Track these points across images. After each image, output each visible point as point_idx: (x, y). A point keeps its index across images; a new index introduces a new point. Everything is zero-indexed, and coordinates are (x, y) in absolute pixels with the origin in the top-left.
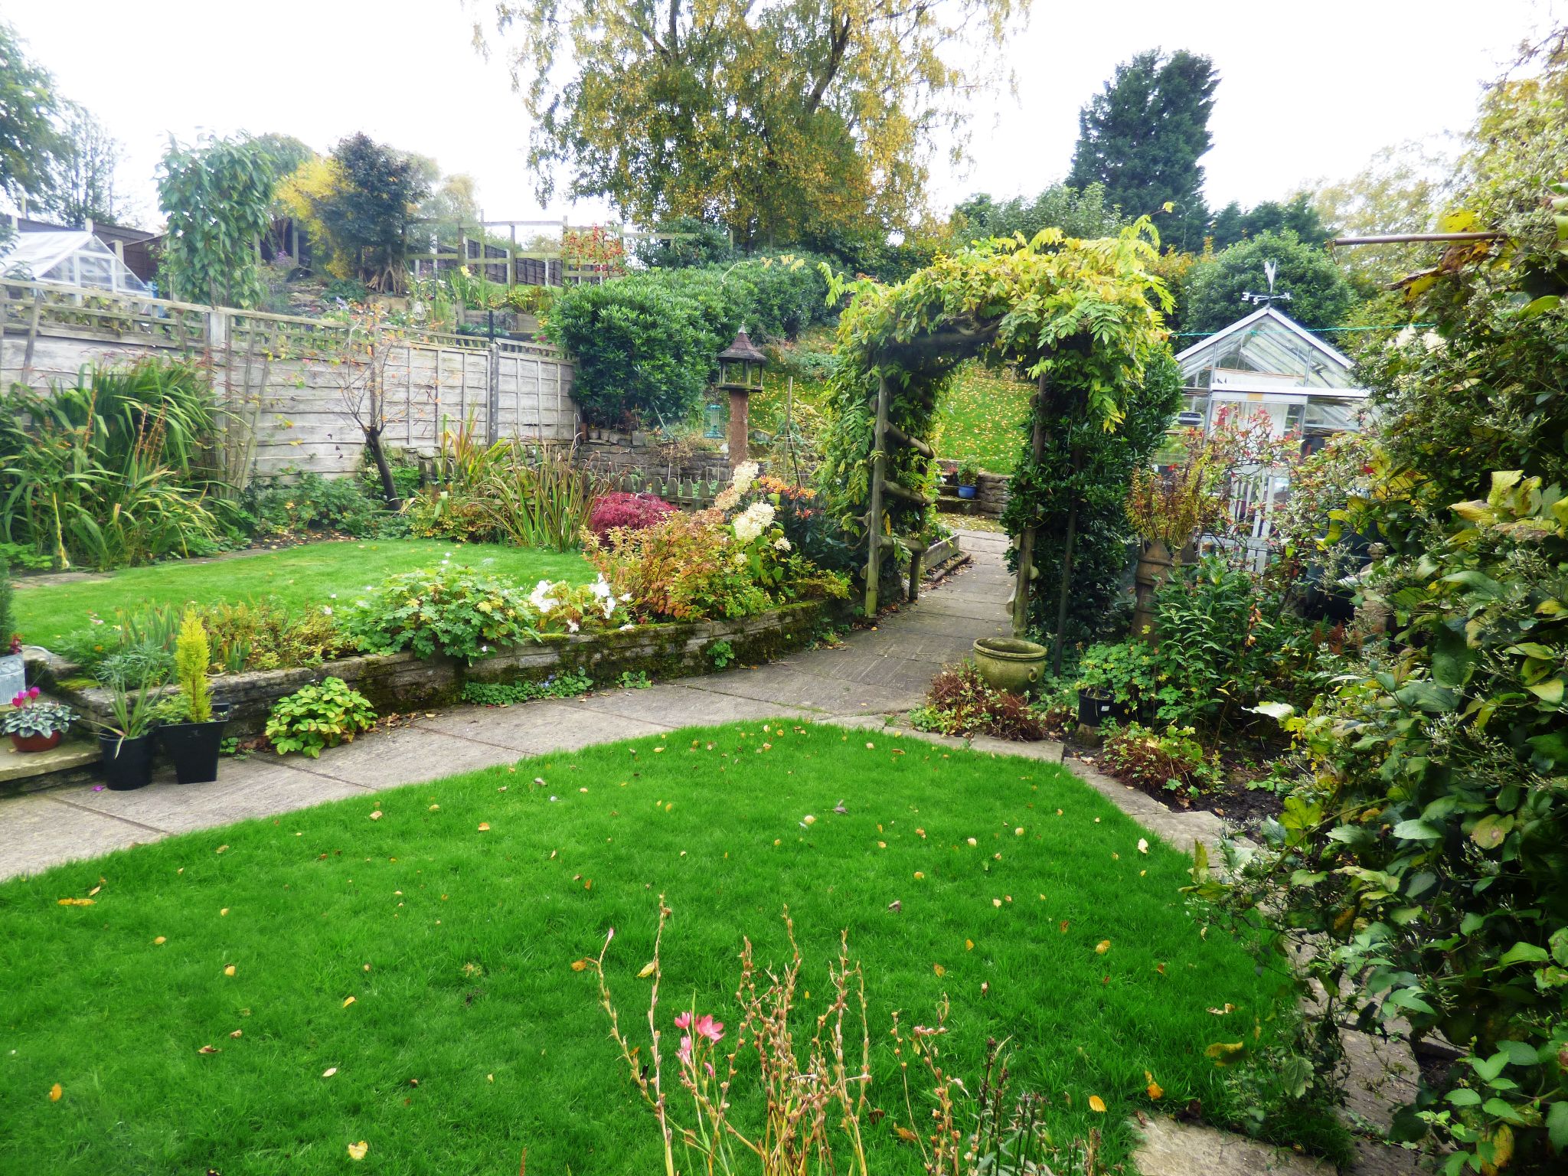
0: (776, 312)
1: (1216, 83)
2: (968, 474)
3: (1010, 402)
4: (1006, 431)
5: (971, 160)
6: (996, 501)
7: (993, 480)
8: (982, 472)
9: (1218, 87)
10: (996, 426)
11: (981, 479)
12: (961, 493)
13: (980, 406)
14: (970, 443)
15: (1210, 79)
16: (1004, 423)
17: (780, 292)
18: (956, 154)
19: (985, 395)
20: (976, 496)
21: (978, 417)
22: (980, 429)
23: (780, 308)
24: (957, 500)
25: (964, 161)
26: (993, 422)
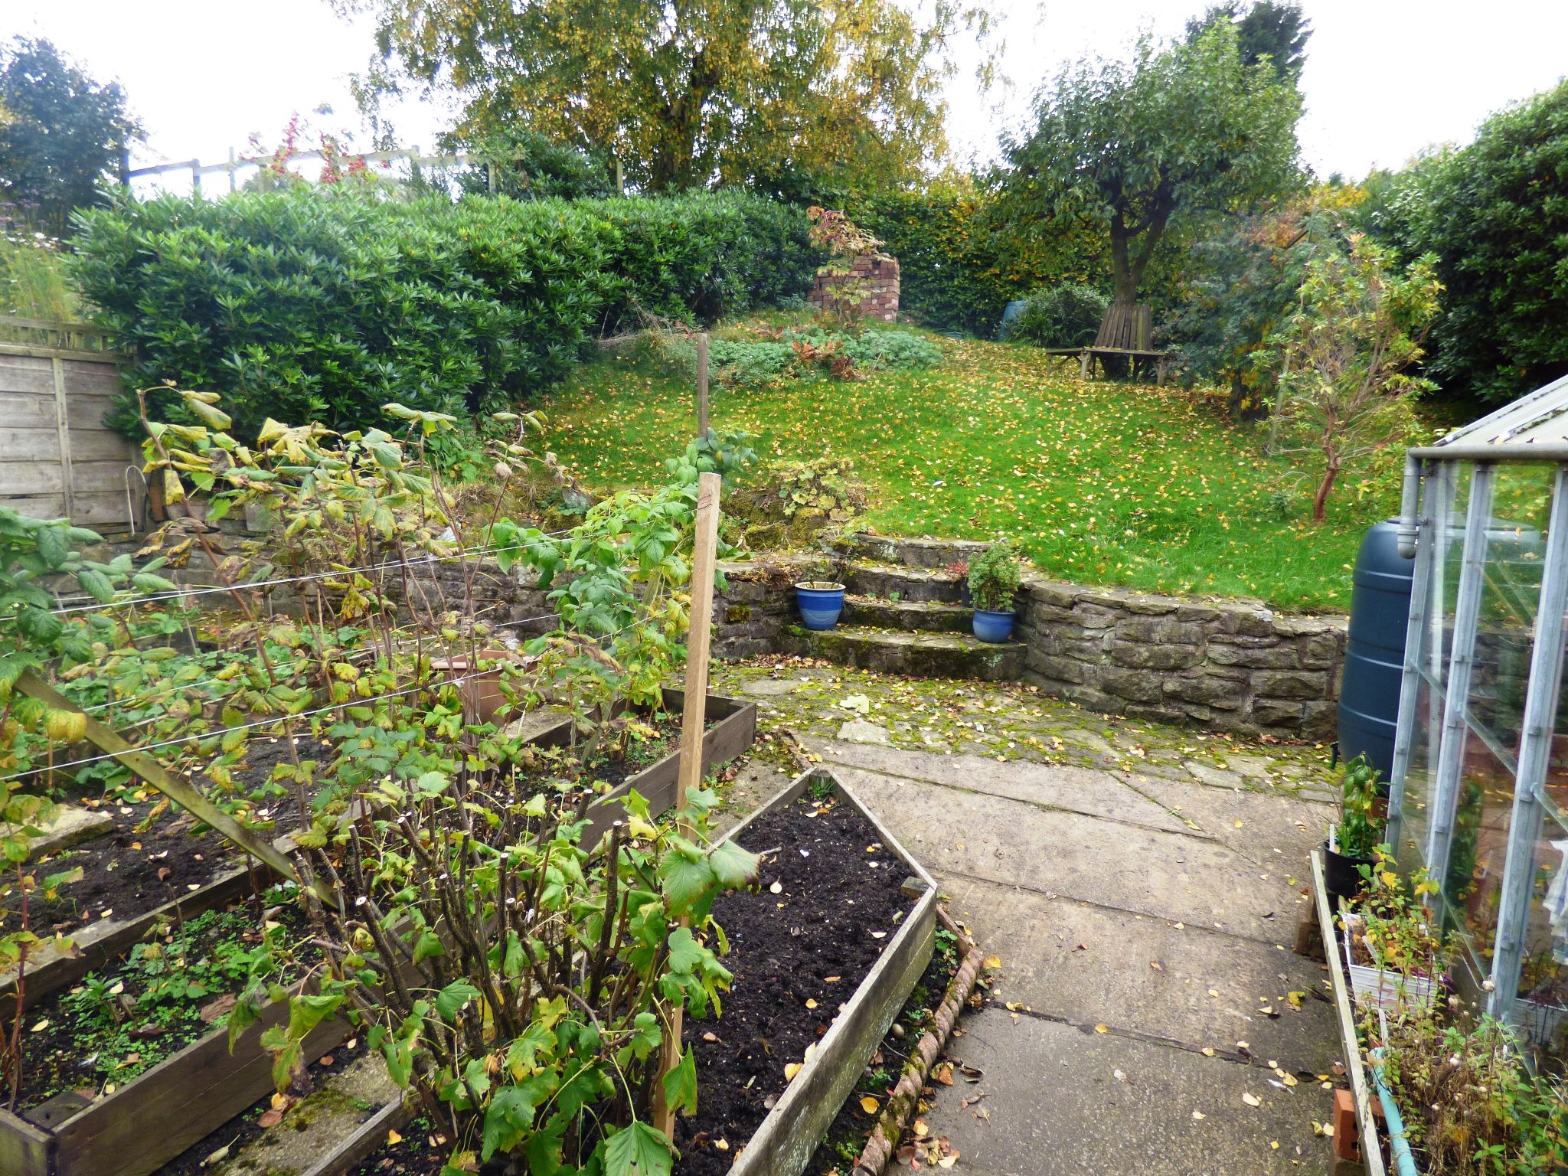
0: (665, 275)
1: (1309, 33)
2: (993, 583)
3: (1082, 414)
4: (1078, 471)
5: (1007, 81)
6: (1066, 653)
7: (1055, 600)
8: (1027, 574)
9: (1310, 40)
10: (1059, 461)
11: (1026, 595)
12: (977, 626)
13: (1025, 423)
14: (1005, 499)
15: (1301, 31)
16: (1074, 453)
17: (674, 242)
18: (985, 74)
19: (1035, 403)
20: (1017, 636)
21: (1022, 444)
22: (1027, 469)
23: (675, 268)
24: (968, 645)
25: (997, 84)
26: (1052, 452)
